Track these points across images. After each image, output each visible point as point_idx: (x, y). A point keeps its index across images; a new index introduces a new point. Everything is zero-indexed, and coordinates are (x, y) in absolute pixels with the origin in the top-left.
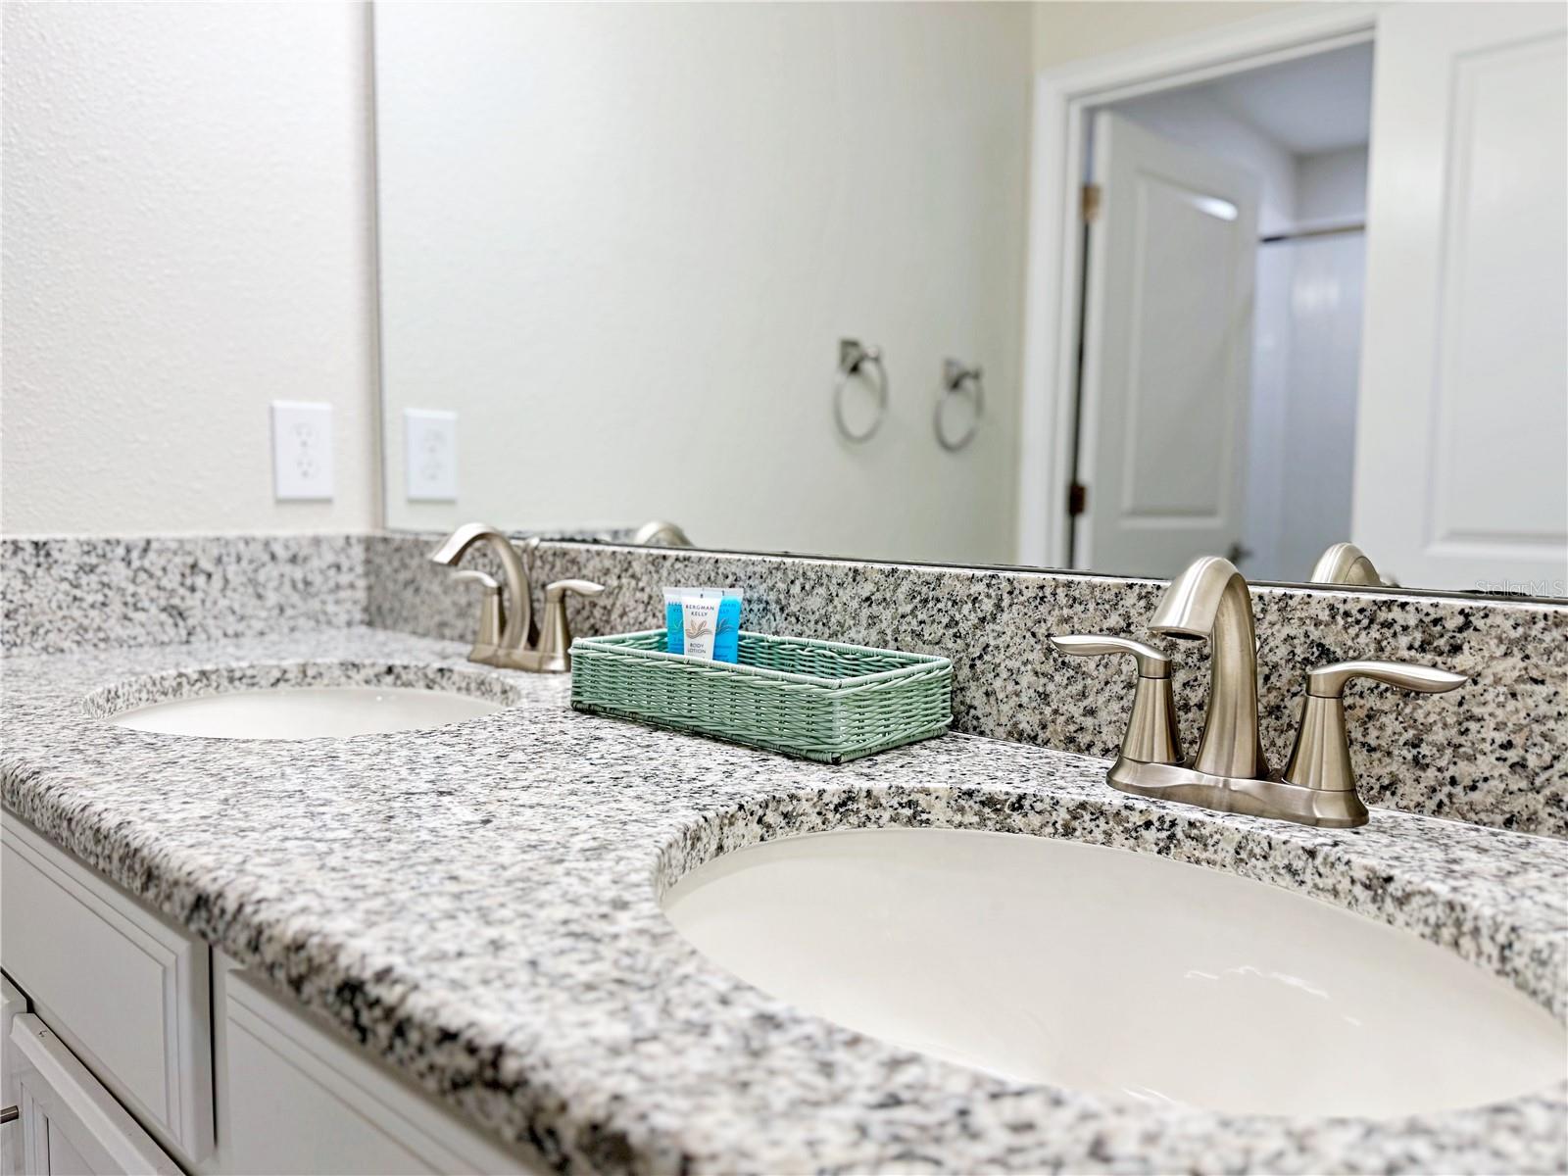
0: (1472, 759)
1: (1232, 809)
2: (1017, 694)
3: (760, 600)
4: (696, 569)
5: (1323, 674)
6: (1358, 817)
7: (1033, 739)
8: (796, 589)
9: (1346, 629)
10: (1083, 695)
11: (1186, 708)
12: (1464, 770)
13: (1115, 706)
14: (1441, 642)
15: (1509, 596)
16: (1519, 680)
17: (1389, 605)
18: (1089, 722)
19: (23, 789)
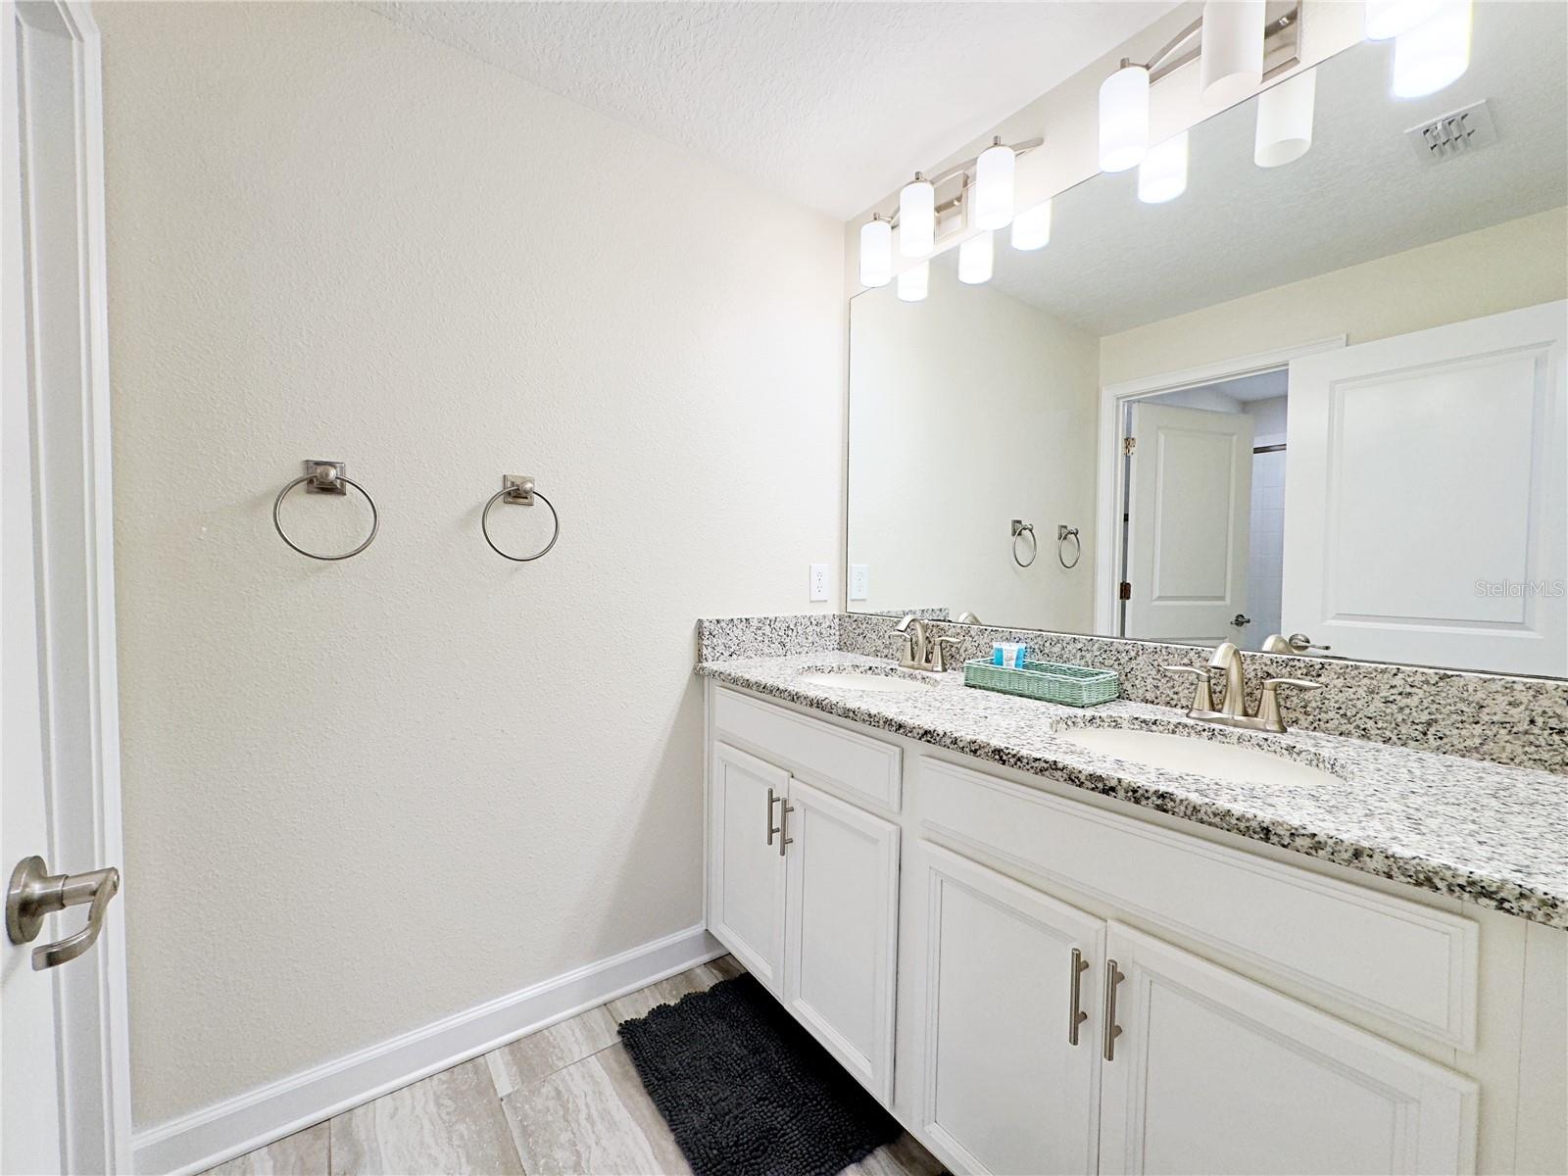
0: (1326, 712)
1: (1235, 726)
2: (1146, 686)
3: (1031, 648)
4: (1001, 635)
5: (1268, 682)
6: (1284, 730)
7: (1152, 702)
8: (1047, 644)
9: (1277, 667)
10: (1173, 687)
11: (1215, 693)
12: (1323, 716)
13: (1186, 691)
14: (1314, 673)
15: (1341, 658)
16: (1343, 686)
17: (1293, 660)
18: (1175, 697)
19: (824, 703)
